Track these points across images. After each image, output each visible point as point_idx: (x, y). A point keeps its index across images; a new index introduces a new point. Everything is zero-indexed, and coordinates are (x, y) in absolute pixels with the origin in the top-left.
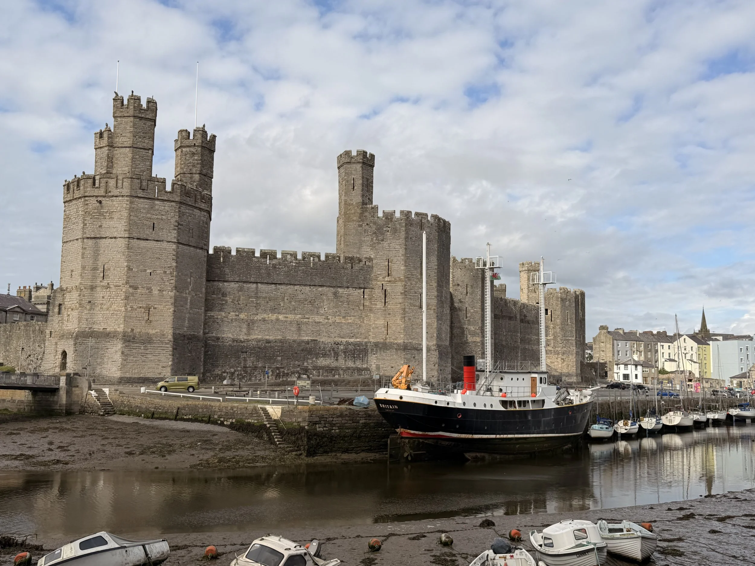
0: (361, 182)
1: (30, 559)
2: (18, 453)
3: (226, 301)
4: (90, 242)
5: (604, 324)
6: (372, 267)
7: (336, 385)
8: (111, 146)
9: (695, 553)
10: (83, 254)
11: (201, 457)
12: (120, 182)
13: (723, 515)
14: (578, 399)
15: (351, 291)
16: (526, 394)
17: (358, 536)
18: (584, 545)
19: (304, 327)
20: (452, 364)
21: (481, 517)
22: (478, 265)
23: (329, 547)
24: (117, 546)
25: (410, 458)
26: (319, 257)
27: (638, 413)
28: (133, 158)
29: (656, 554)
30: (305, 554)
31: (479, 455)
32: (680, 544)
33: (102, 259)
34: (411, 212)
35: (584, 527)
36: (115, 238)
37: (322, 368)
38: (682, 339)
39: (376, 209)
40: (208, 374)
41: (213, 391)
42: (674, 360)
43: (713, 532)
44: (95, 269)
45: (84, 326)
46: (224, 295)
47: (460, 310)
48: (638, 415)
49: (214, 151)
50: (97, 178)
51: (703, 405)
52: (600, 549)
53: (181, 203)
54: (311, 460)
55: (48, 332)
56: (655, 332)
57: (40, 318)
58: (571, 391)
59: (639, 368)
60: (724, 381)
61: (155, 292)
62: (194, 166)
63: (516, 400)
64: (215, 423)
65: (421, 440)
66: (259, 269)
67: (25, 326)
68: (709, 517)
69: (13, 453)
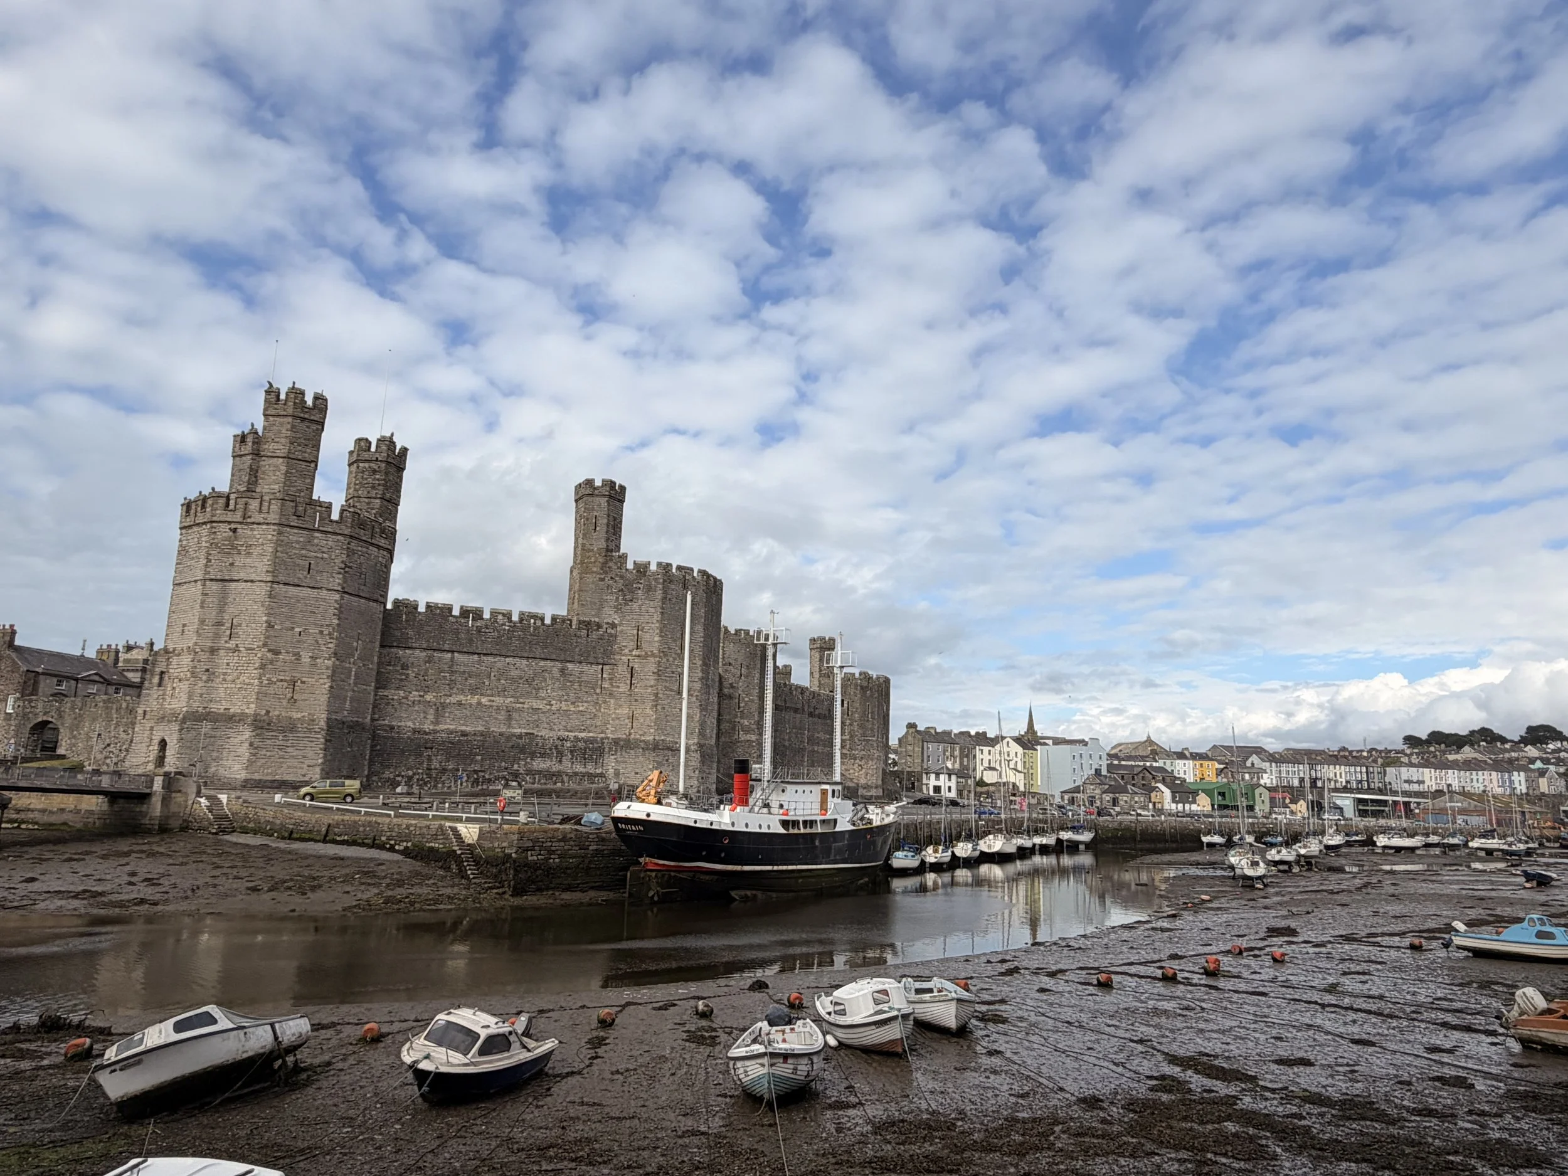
0: (605, 521)
1: (91, 1048)
2: (81, 888)
3: (407, 675)
4: (215, 586)
5: (912, 722)
6: (616, 636)
7: (558, 797)
8: (257, 454)
9: (1021, 1019)
10: (203, 602)
11: (359, 896)
12: (266, 504)
13: (1054, 968)
14: (879, 818)
15: (585, 667)
16: (813, 812)
17: (583, 1007)
18: (885, 1012)
19: (515, 715)
20: (718, 771)
21: (749, 977)
22: (758, 639)
23: (541, 1023)
24: (232, 1026)
25: (656, 898)
26: (542, 619)
27: (951, 836)
28: (287, 472)
29: (973, 1021)
30: (510, 1033)
31: (749, 893)
32: (1003, 1007)
33: (231, 610)
34: (671, 565)
35: (886, 987)
36: (252, 581)
37: (540, 772)
38: (1005, 741)
39: (624, 557)
40: (374, 778)
41: (381, 801)
42: (994, 769)
43: (1042, 990)
44: (220, 624)
45: (197, 704)
46: (405, 667)
47: (730, 697)
48: (951, 840)
49: (403, 469)
50: (233, 496)
51: (1028, 827)
52: (905, 1017)
53: (351, 537)
54: (517, 901)
55: (140, 711)
56: (973, 733)
57: (130, 691)
58: (871, 808)
59: (954, 777)
60: (1053, 796)
61: (306, 659)
62: (373, 487)
63: (801, 819)
64: (382, 847)
65: (673, 874)
66: (457, 632)
67: (104, 701)
68: (1037, 972)
69: (72, 888)
